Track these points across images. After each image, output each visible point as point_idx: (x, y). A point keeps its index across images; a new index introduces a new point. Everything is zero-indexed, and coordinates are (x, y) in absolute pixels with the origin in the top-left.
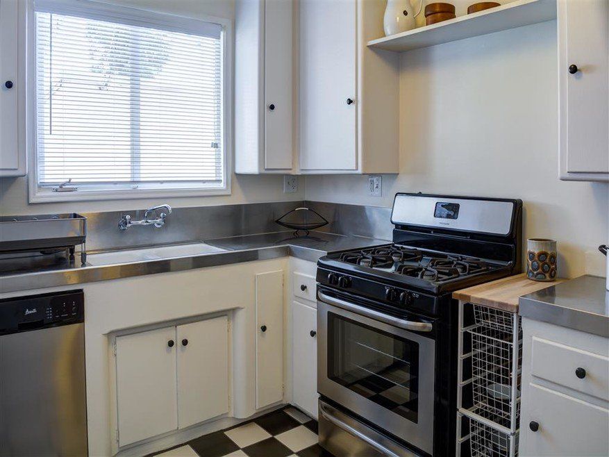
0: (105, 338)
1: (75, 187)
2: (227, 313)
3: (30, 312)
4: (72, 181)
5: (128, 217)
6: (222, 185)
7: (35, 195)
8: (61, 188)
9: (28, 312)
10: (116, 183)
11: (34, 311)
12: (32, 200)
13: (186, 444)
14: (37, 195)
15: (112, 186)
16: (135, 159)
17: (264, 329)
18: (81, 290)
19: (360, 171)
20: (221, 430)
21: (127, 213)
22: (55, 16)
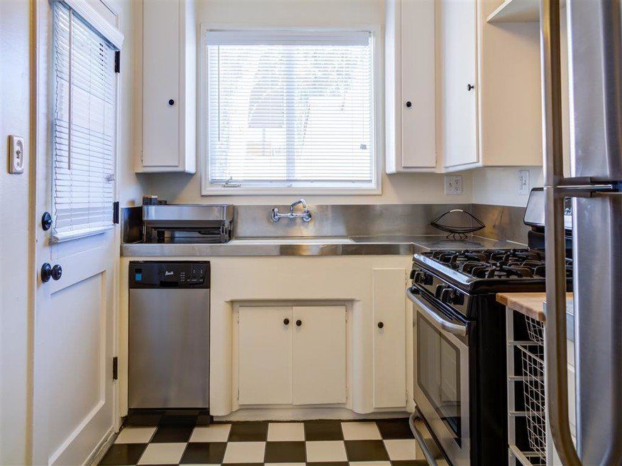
0: (228, 306)
1: (238, 184)
2: (346, 303)
3: (169, 274)
4: (233, 178)
5: (276, 210)
6: (373, 185)
7: (205, 188)
8: (227, 184)
9: (167, 273)
10: (271, 181)
11: (172, 273)
12: (204, 193)
13: (302, 422)
14: (208, 189)
15: (269, 183)
16: (290, 161)
17: (381, 325)
18: (209, 262)
19: (480, 164)
20: (340, 420)
21: (276, 206)
22: (221, 47)
